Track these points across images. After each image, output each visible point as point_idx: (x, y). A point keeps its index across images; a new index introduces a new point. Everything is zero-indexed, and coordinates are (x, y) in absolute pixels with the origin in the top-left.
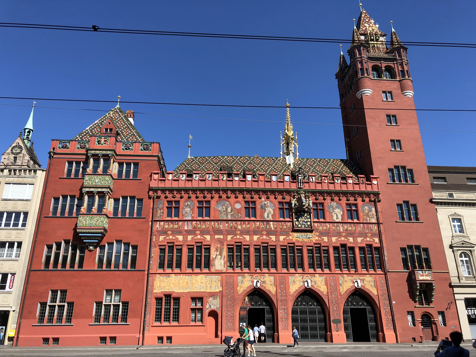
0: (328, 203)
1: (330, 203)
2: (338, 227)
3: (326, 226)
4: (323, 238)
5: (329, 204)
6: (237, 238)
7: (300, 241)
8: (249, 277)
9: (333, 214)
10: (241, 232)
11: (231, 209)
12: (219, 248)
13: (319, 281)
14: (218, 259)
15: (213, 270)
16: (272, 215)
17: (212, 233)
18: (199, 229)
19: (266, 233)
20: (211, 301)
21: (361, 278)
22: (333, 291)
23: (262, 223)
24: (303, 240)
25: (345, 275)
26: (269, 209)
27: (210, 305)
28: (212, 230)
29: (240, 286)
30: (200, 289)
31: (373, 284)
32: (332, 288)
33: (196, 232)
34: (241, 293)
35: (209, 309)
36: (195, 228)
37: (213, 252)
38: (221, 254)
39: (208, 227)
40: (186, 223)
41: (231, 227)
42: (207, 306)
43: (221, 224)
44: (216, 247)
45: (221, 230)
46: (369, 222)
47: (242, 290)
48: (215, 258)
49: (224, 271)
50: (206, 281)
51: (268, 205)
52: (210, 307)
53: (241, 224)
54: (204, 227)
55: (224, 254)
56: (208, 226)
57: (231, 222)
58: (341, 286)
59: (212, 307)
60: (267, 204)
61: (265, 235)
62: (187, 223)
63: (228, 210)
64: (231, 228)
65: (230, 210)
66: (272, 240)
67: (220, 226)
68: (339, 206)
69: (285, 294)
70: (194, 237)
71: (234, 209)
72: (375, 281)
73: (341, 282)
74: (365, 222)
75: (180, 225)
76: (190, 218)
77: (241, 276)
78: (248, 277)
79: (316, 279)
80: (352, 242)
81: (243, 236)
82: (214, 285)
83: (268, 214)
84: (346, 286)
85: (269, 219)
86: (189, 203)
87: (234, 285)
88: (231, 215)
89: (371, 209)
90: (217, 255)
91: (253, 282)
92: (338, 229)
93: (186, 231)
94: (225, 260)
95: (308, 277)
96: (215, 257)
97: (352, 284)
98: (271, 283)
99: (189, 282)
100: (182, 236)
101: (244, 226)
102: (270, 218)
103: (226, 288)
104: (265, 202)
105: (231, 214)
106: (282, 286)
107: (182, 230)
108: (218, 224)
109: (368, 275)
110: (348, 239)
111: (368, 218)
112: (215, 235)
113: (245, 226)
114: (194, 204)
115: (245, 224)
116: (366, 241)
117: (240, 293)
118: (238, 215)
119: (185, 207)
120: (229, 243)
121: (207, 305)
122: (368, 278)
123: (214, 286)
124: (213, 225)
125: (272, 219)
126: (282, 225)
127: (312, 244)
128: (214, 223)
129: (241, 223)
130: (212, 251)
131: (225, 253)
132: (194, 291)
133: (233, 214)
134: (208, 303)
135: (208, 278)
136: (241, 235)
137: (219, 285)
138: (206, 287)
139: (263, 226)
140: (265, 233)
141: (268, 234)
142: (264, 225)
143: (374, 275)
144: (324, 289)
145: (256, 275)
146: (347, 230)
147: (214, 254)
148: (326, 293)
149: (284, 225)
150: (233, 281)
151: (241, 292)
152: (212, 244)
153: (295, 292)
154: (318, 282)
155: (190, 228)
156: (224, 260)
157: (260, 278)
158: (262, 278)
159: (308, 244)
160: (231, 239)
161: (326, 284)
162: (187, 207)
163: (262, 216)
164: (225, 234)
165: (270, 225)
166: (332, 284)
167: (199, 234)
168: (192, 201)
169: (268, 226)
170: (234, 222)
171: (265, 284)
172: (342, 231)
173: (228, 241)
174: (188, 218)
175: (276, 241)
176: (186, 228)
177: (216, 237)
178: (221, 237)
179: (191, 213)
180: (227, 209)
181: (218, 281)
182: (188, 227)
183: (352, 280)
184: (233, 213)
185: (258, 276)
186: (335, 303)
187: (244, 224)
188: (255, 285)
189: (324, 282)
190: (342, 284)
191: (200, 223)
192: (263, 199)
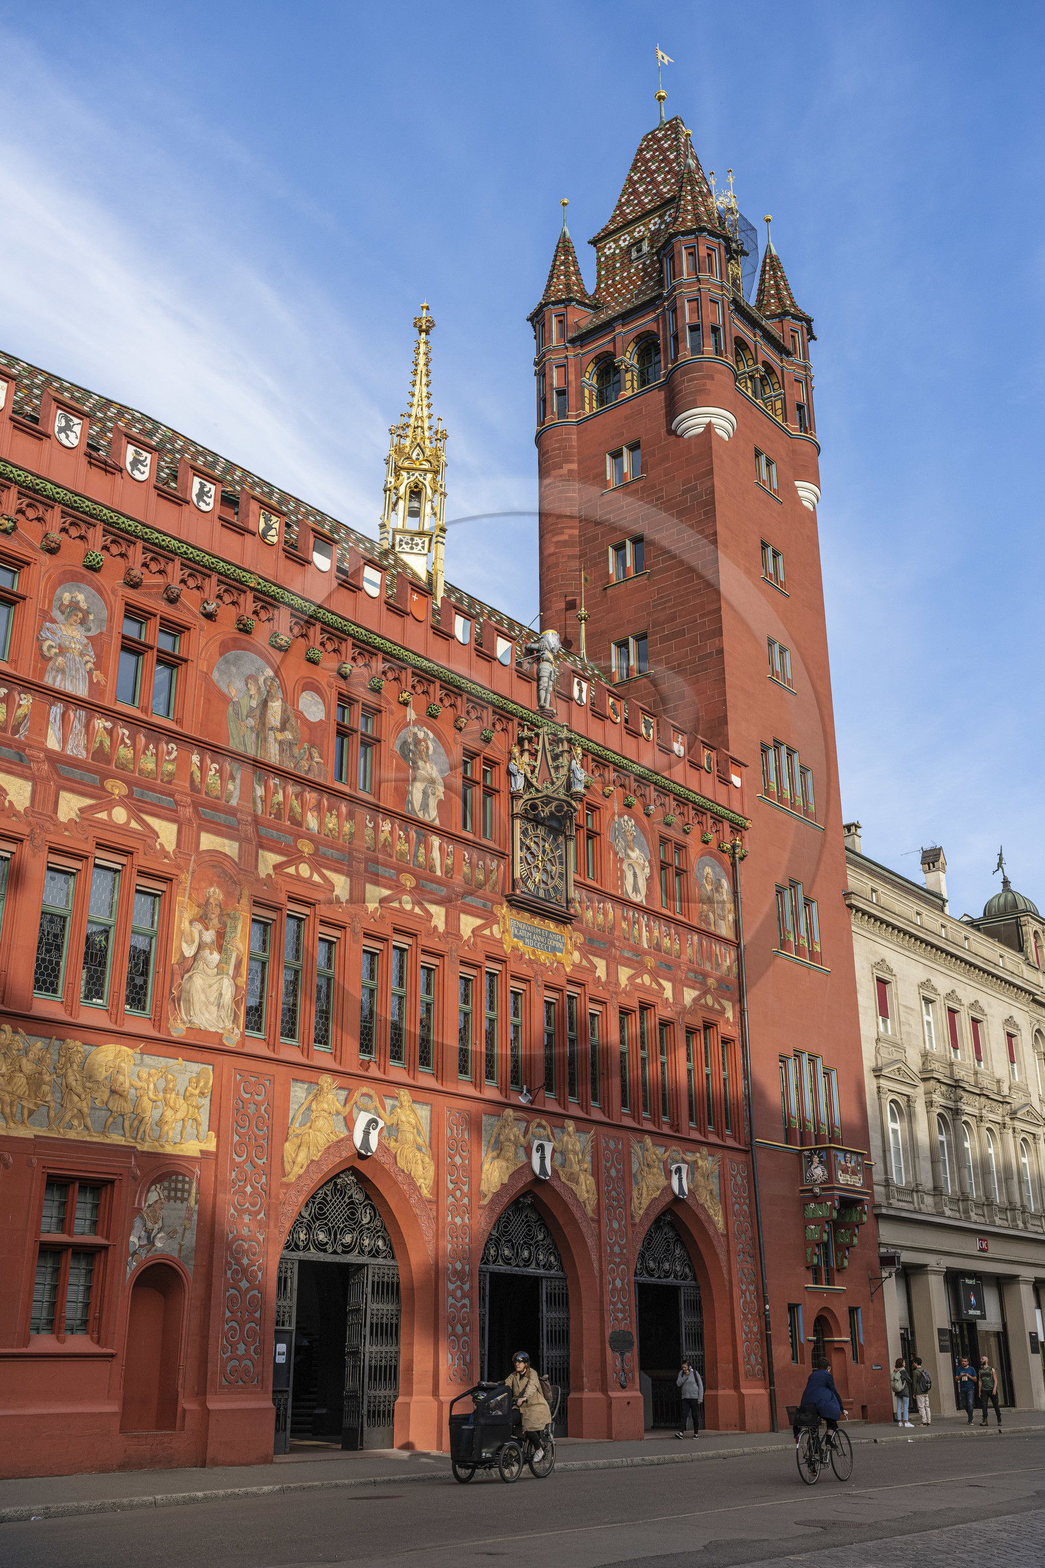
0: (614, 814)
1: (620, 816)
2: (637, 926)
3: (605, 914)
4: (596, 960)
5: (616, 817)
6: (298, 878)
7: (527, 957)
8: (335, 1092)
9: (625, 867)
10: (317, 849)
11: (284, 711)
12: (217, 911)
13: (575, 1153)
14: (209, 972)
15: (178, 1030)
16: (440, 805)
17: (188, 812)
18: (123, 767)
19: (414, 883)
20: (158, 1205)
21: (689, 1157)
22: (615, 1203)
23: (400, 829)
24: (534, 953)
25: (648, 1140)
26: (429, 770)
27: (149, 1233)
28: (189, 801)
29: (297, 1136)
30: (104, 1131)
31: (714, 1185)
32: (612, 1190)
33: (109, 784)
34: (300, 1176)
35: (143, 1254)
36: (100, 755)
37: (187, 923)
38: (220, 943)
39: (171, 774)
40: (57, 710)
41: (279, 809)
42: (133, 1239)
43: (233, 778)
44: (202, 901)
45: (232, 812)
46: (712, 929)
47: (302, 1157)
48: (190, 961)
49: (231, 1042)
50: (139, 1084)
51: (428, 748)
52: (151, 1241)
53: (318, 807)
54: (149, 764)
55: (240, 946)
56: (170, 767)
57: (277, 781)
58: (637, 1184)
59: (159, 1244)
60: (425, 740)
61: (410, 892)
62: (64, 715)
63: (270, 712)
64: (278, 816)
65: (278, 718)
66: (433, 924)
67: (231, 787)
68: (642, 838)
69: (466, 1201)
70: (91, 806)
71: (297, 717)
72: (722, 1177)
73: (635, 1167)
74: (703, 926)
75: (20, 712)
76: (81, 690)
77: (303, 1082)
78: (332, 1097)
79: (567, 1142)
80: (671, 1000)
81: (325, 872)
82: (180, 1115)
83: (425, 793)
84: (648, 1188)
85: (427, 819)
86: (81, 597)
87: (271, 1129)
88: (281, 743)
89: (719, 880)
90: (200, 947)
91: (349, 1123)
92: (636, 933)
93: (54, 759)
94: (242, 981)
95: (544, 1128)
96: (195, 957)
97: (662, 1182)
98: (420, 1140)
99: (47, 1078)
100: (27, 787)
101: (331, 822)
102: (432, 816)
103: (236, 1138)
104: (416, 730)
105: (280, 736)
106: (458, 1160)
107: (30, 746)
108: (220, 771)
109: (705, 1150)
110: (659, 984)
111: (711, 915)
112: (201, 828)
113: (334, 820)
114: (105, 614)
115: (334, 812)
116: (702, 1005)
117: (292, 1178)
118: (311, 757)
119: (56, 614)
120: (265, 894)
121: (131, 1227)
122: (707, 1163)
123: (176, 1121)
124: (194, 768)
125: (437, 823)
126: (470, 863)
127: (561, 981)
128: (201, 761)
129: (319, 803)
130: (181, 917)
131: (242, 940)
132: (72, 1135)
133: (290, 744)
134: (142, 1218)
135: (150, 1067)
136: (317, 863)
137: (204, 1117)
138: (136, 1123)
139: (405, 847)
140: (409, 881)
141: (421, 894)
142: (407, 840)
143: (719, 1154)
144: (588, 1192)
145: (365, 1090)
146: (658, 947)
147: (191, 934)
148: (593, 1211)
149: (478, 867)
150: (270, 1110)
151: (297, 1171)
152: (186, 878)
153: (496, 1195)
154: (571, 1156)
155: (77, 748)
156: (234, 978)
157: (378, 1105)
158: (388, 1108)
159: (550, 977)
160: (271, 872)
161: (596, 1172)
162: (69, 616)
163: (403, 794)
164: (249, 841)
165: (428, 849)
166: (613, 1173)
167: (121, 802)
168: (100, 591)
169: (422, 850)
170: (290, 789)
171: (396, 1141)
172: (646, 946)
173: (258, 880)
174: (68, 683)
175: (447, 933)
176: (53, 742)
177: (208, 841)
178: (230, 848)
179: (91, 657)
180: (264, 704)
181: (197, 1092)
182: (64, 740)
183: (665, 1163)
184: (288, 735)
185: (370, 1096)
186: (618, 1260)
187: (330, 810)
188: (358, 1140)
189: (588, 1158)
190: (638, 1174)
191: (132, 737)
192: (411, 714)
